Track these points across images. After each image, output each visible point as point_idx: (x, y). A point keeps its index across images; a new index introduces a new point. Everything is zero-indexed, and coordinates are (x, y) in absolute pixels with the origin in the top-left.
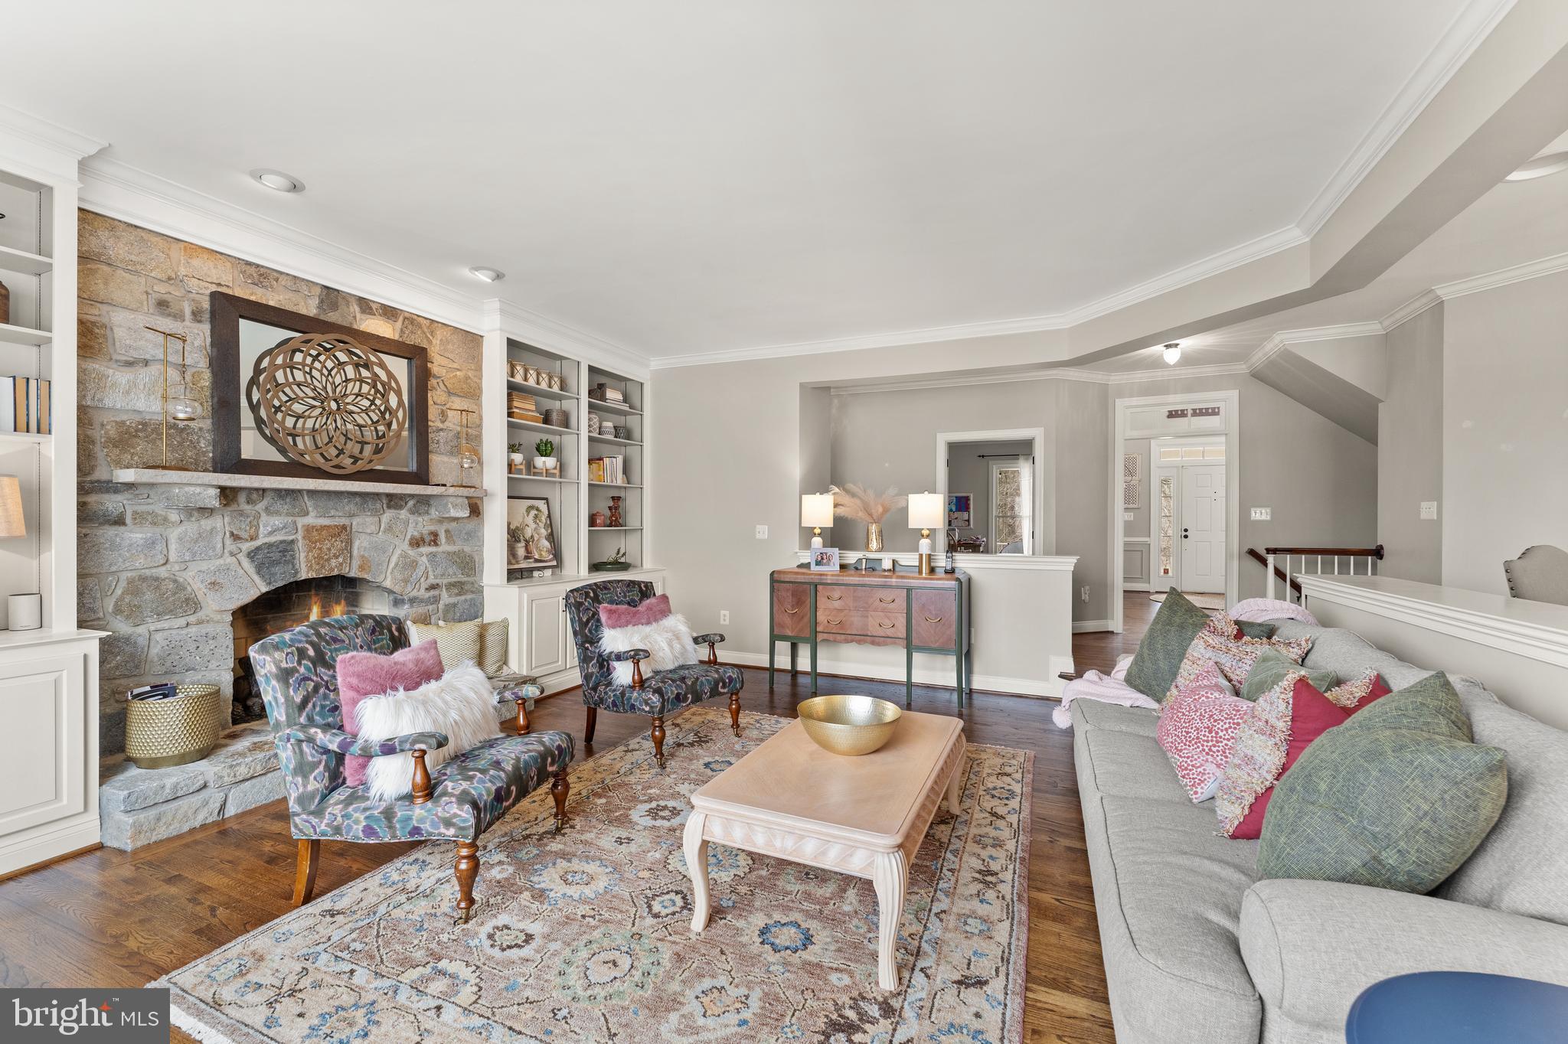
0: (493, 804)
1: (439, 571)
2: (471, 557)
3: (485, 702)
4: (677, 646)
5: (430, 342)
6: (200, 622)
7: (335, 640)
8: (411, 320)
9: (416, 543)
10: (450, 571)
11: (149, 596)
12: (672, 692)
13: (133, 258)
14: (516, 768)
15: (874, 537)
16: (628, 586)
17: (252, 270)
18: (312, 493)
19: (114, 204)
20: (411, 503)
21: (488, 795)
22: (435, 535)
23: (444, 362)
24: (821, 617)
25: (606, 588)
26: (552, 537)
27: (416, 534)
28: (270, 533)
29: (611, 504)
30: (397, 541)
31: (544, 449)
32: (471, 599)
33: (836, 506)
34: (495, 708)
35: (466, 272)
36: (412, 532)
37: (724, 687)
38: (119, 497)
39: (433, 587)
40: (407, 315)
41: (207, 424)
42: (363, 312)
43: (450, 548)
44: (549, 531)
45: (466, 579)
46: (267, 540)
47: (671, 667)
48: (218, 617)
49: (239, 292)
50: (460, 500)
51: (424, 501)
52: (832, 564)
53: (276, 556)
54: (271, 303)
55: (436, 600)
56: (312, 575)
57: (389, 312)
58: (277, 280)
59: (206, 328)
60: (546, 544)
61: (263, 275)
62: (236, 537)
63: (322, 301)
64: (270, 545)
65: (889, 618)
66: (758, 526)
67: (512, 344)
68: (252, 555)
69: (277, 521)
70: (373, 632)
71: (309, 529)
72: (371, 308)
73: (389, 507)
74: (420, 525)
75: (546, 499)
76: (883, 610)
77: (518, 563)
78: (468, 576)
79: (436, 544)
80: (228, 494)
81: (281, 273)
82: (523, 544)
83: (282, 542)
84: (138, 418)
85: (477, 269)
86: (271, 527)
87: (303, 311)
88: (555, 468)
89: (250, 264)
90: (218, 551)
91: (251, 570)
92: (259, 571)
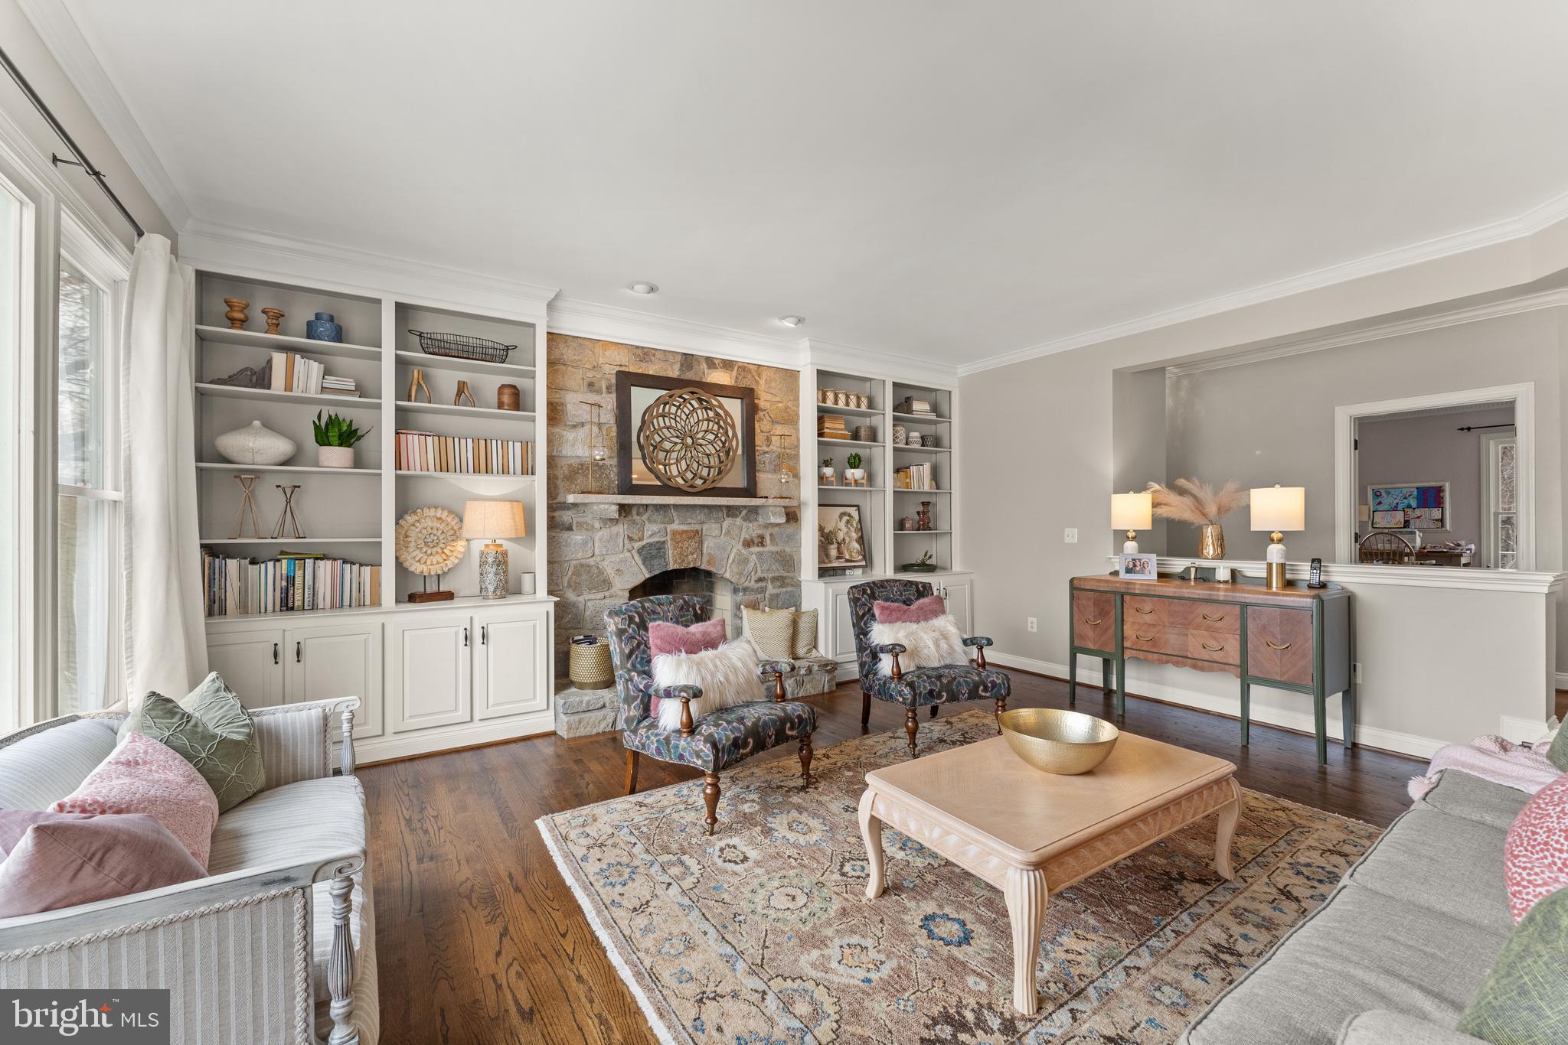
0: (730, 749)
1: (765, 567)
2: (791, 557)
3: (750, 671)
4: (944, 645)
5: (757, 382)
6: (611, 596)
7: (654, 612)
8: (744, 368)
9: (748, 544)
10: (774, 567)
11: (584, 577)
12: (925, 687)
13: (576, 358)
14: (755, 725)
15: (1210, 542)
16: (906, 585)
18: (676, 506)
19: (571, 325)
20: (744, 513)
21: (727, 741)
22: (762, 537)
23: (769, 397)
24: (1129, 631)
25: (882, 586)
26: (861, 540)
27: (747, 537)
28: (651, 536)
29: (921, 509)
30: (734, 542)
31: (855, 462)
32: (791, 591)
33: (1155, 505)
34: (759, 677)
35: (777, 322)
36: (745, 535)
37: (986, 690)
38: (569, 513)
39: (761, 580)
40: (740, 364)
41: (614, 462)
42: (709, 367)
43: (774, 549)
44: (860, 534)
45: (787, 574)
46: (649, 541)
47: (936, 665)
48: (621, 594)
49: (632, 369)
50: (778, 509)
51: (754, 510)
52: (1147, 571)
53: (654, 552)
54: (651, 373)
55: (763, 590)
56: (677, 567)
57: (728, 365)
58: (654, 355)
59: (614, 396)
60: (857, 546)
61: (645, 354)
62: (631, 539)
63: (682, 365)
64: (651, 545)
65: (1215, 639)
66: (1066, 529)
67: (820, 373)
68: (640, 551)
69: (655, 528)
70: (682, 608)
71: (674, 533)
72: (715, 364)
73: (728, 516)
74: (751, 530)
75: (858, 506)
76: (1208, 629)
77: (830, 562)
78: (788, 572)
79: (763, 545)
80: (624, 509)
81: (656, 350)
82: (835, 546)
83: (658, 542)
84: (578, 461)
85: (783, 318)
86: (652, 531)
87: (670, 374)
88: (863, 478)
89: (637, 347)
90: (621, 548)
91: (640, 562)
92: (644, 563)
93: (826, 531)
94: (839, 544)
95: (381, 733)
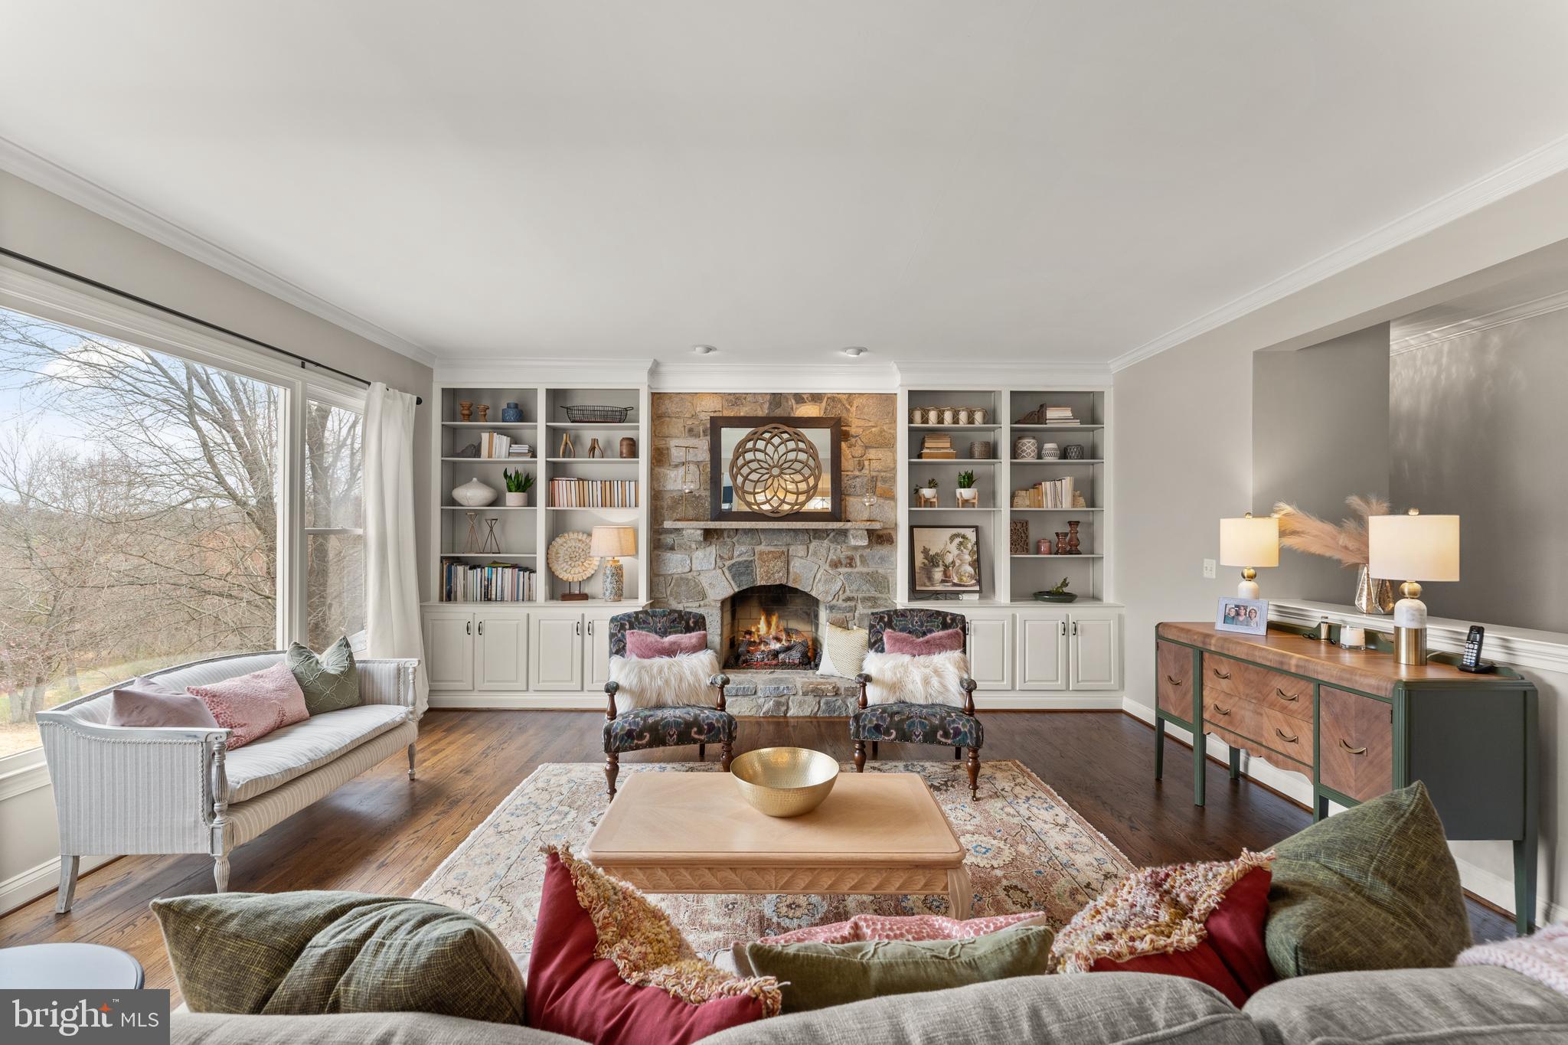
0: (623, 738)
1: (854, 587)
2: (885, 578)
5: (848, 410)
6: (705, 606)
8: (833, 399)
9: (835, 565)
10: (864, 588)
11: (683, 588)
13: (678, 410)
14: (656, 723)
16: (931, 616)
17: (731, 397)
18: (763, 530)
19: (673, 383)
20: (832, 535)
21: (621, 730)
22: (851, 559)
23: (861, 423)
24: (1209, 700)
26: (977, 564)
27: (835, 557)
28: (739, 556)
30: (821, 562)
31: (968, 481)
35: (843, 354)
36: (832, 556)
37: (946, 735)
38: (673, 536)
39: (849, 599)
40: (829, 396)
41: (708, 493)
42: (797, 402)
43: (865, 570)
44: (975, 557)
45: (880, 595)
46: (738, 560)
48: (713, 604)
49: (726, 413)
50: (860, 532)
51: (844, 533)
52: (1253, 624)
53: (742, 570)
54: (742, 414)
55: (853, 609)
56: (763, 583)
57: (816, 398)
58: (745, 399)
59: (709, 438)
60: (970, 570)
61: (736, 399)
62: (721, 558)
63: (770, 404)
64: (739, 563)
65: (1290, 725)
66: (1206, 560)
67: (910, 392)
68: (730, 568)
69: (743, 549)
71: (761, 553)
72: (803, 399)
73: (814, 538)
74: (839, 552)
75: (977, 528)
76: (1283, 709)
77: (933, 585)
78: (881, 593)
79: (851, 566)
80: (708, 534)
81: (747, 393)
82: (941, 568)
83: (746, 561)
84: (679, 494)
85: (845, 349)
86: (741, 551)
87: (760, 414)
88: (974, 498)
89: (730, 394)
90: (713, 566)
91: (730, 578)
92: (733, 578)
93: (931, 553)
94: (946, 567)
95: (525, 689)
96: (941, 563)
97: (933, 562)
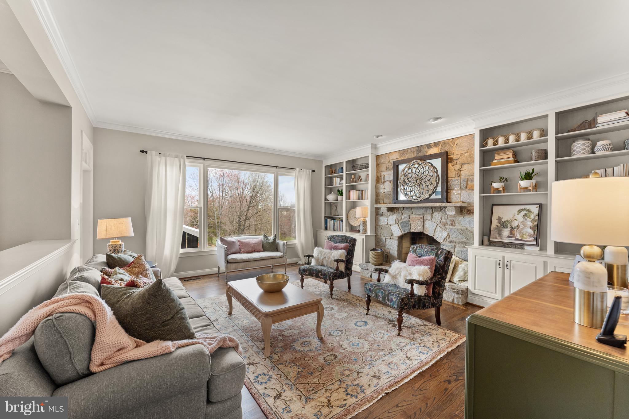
1: (454, 236)
5: (452, 147)
8: (445, 143)
9: (445, 224)
10: (460, 237)
13: (384, 161)
17: (402, 152)
18: (413, 207)
19: (382, 150)
20: (443, 209)
22: (453, 221)
23: (459, 152)
26: (537, 228)
27: (444, 221)
30: (438, 223)
38: (381, 210)
39: (451, 242)
40: (443, 142)
42: (428, 148)
43: (460, 228)
44: (536, 224)
45: (468, 241)
46: (404, 220)
48: (395, 238)
50: (451, 208)
53: (405, 224)
54: (406, 158)
56: (413, 231)
57: (436, 144)
58: (407, 151)
59: (394, 170)
60: (531, 231)
61: (404, 152)
62: (398, 219)
63: (417, 151)
64: (404, 222)
68: (401, 224)
69: (406, 216)
71: (413, 218)
72: (431, 146)
73: (435, 211)
74: (447, 218)
75: (540, 204)
77: (501, 238)
79: (452, 225)
80: (390, 209)
81: (408, 149)
82: (509, 229)
83: (407, 221)
84: (384, 194)
87: (413, 156)
89: (401, 150)
90: (395, 222)
91: (401, 228)
92: (402, 228)
93: (503, 220)
94: (513, 229)
96: (509, 226)
97: (503, 225)
